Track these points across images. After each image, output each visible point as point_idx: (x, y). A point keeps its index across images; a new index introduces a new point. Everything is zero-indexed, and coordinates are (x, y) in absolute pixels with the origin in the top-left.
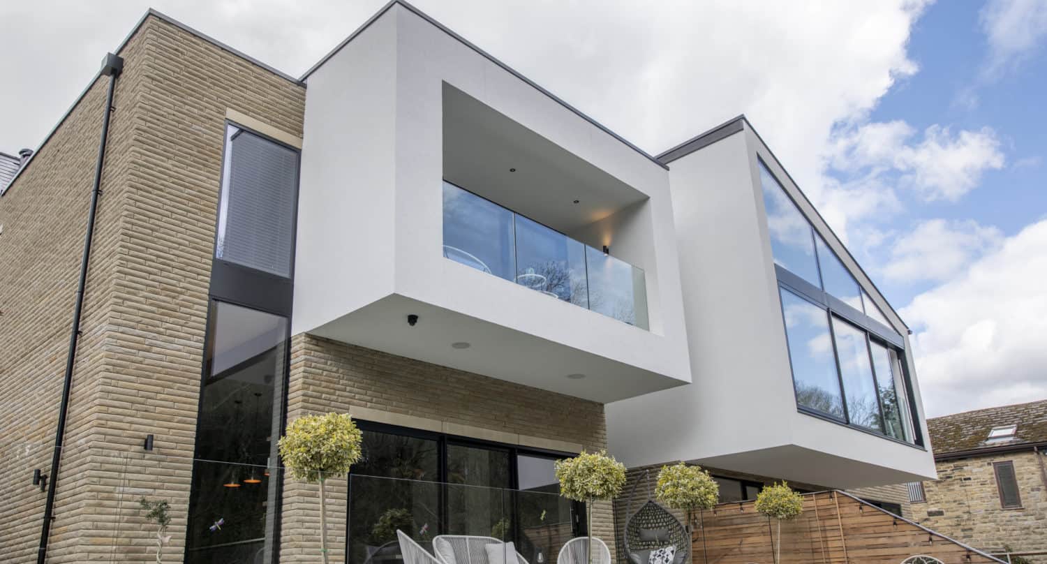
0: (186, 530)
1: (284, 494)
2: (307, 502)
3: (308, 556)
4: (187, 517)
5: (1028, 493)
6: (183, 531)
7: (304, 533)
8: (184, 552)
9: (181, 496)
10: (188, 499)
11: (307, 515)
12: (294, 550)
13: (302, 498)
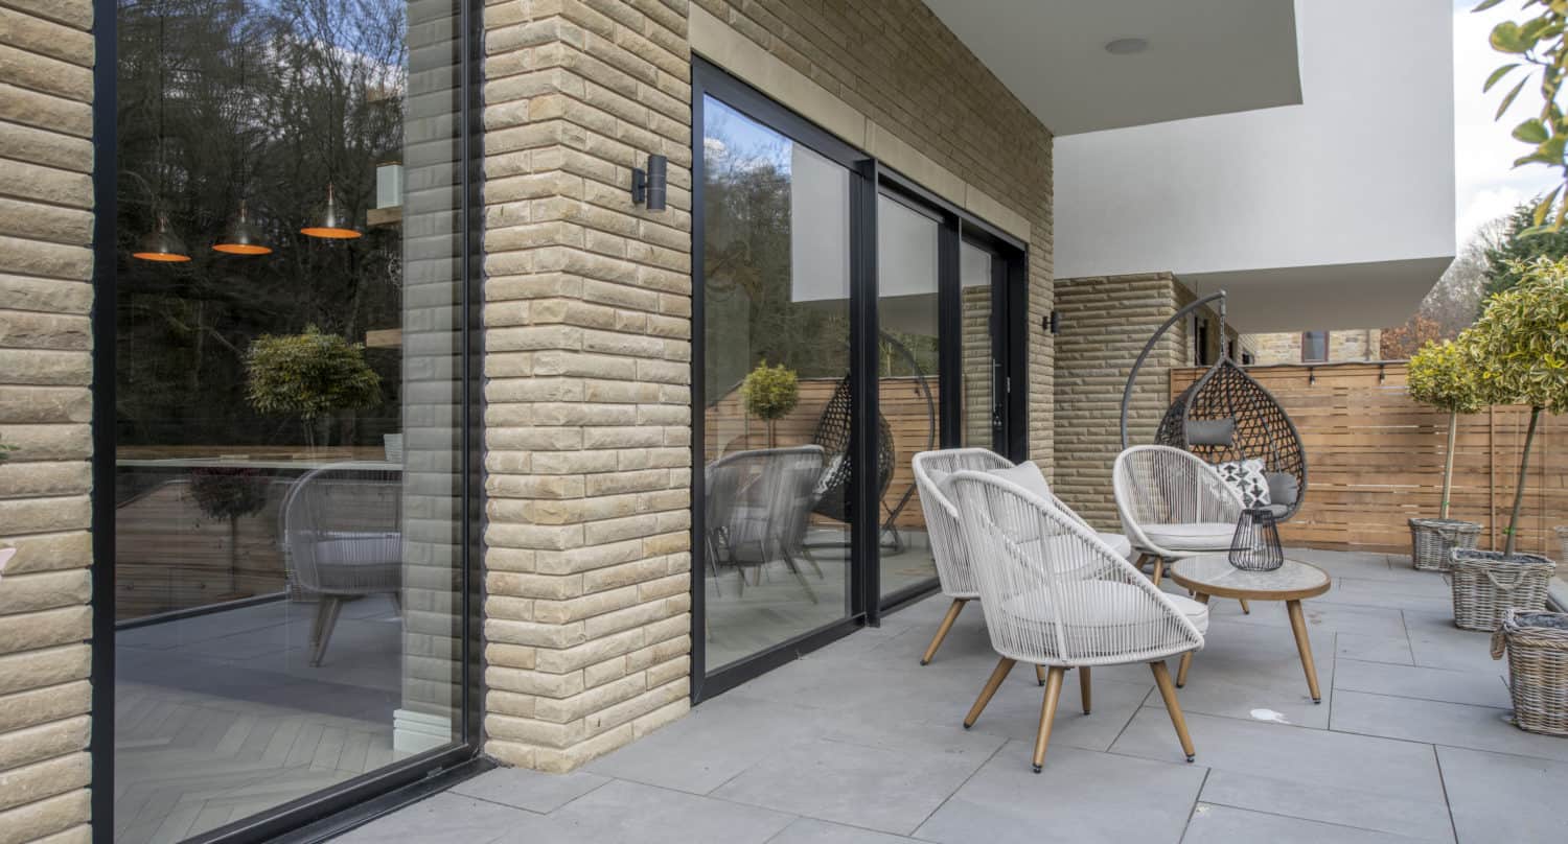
0: (88, 482)
1: (491, 312)
2: (592, 350)
3: (602, 550)
4: (86, 414)
5: (1341, 344)
6: (76, 491)
7: (590, 466)
8: (88, 595)
9: (45, 306)
10: (84, 322)
11: (594, 399)
12: (561, 534)
13: (577, 332)
